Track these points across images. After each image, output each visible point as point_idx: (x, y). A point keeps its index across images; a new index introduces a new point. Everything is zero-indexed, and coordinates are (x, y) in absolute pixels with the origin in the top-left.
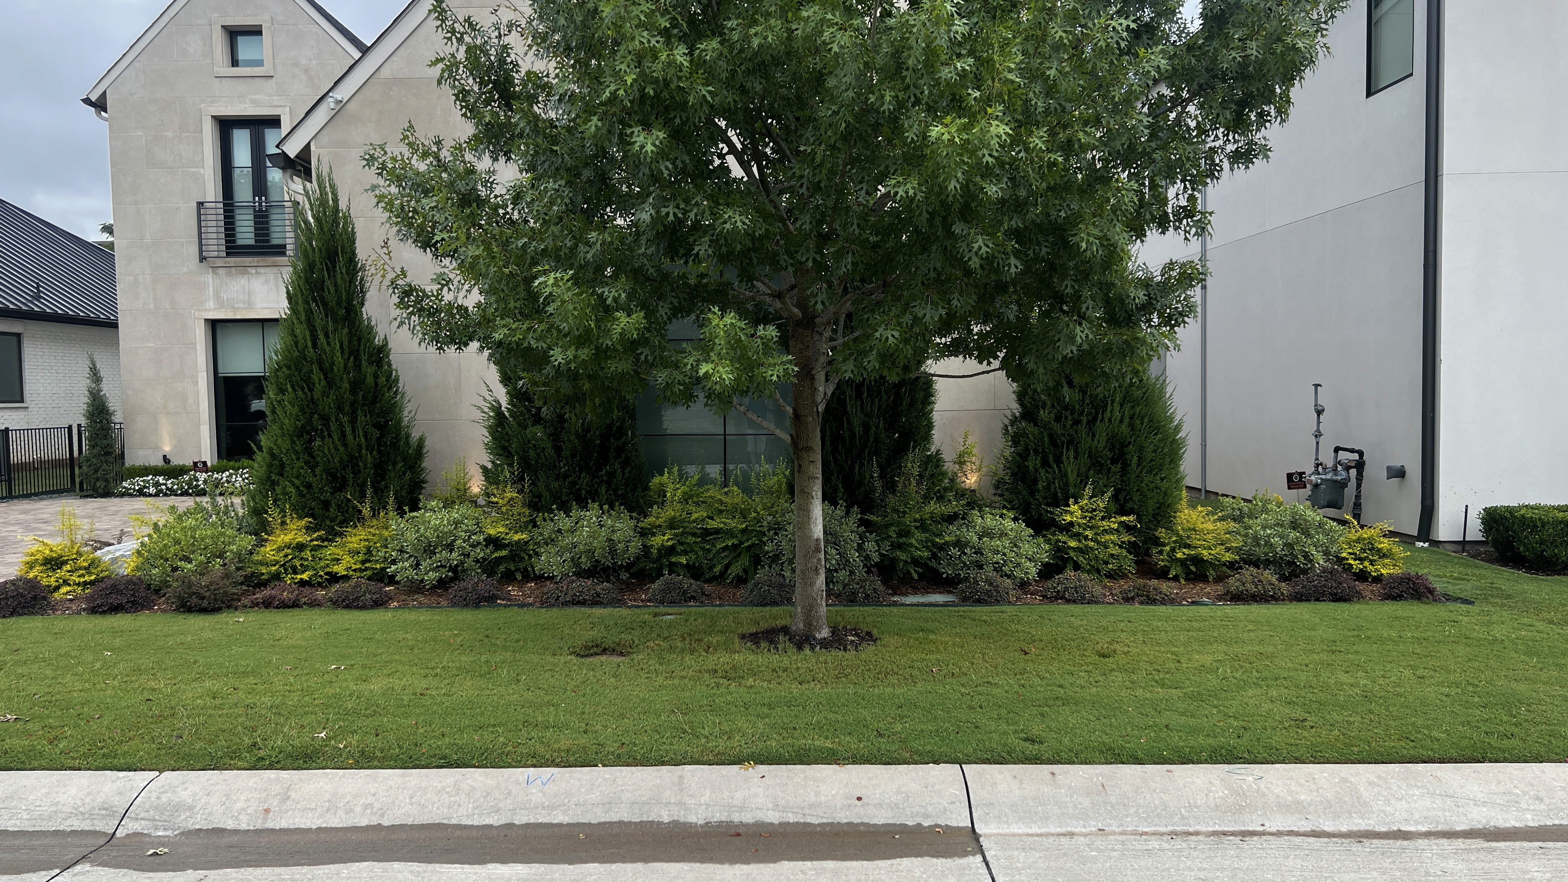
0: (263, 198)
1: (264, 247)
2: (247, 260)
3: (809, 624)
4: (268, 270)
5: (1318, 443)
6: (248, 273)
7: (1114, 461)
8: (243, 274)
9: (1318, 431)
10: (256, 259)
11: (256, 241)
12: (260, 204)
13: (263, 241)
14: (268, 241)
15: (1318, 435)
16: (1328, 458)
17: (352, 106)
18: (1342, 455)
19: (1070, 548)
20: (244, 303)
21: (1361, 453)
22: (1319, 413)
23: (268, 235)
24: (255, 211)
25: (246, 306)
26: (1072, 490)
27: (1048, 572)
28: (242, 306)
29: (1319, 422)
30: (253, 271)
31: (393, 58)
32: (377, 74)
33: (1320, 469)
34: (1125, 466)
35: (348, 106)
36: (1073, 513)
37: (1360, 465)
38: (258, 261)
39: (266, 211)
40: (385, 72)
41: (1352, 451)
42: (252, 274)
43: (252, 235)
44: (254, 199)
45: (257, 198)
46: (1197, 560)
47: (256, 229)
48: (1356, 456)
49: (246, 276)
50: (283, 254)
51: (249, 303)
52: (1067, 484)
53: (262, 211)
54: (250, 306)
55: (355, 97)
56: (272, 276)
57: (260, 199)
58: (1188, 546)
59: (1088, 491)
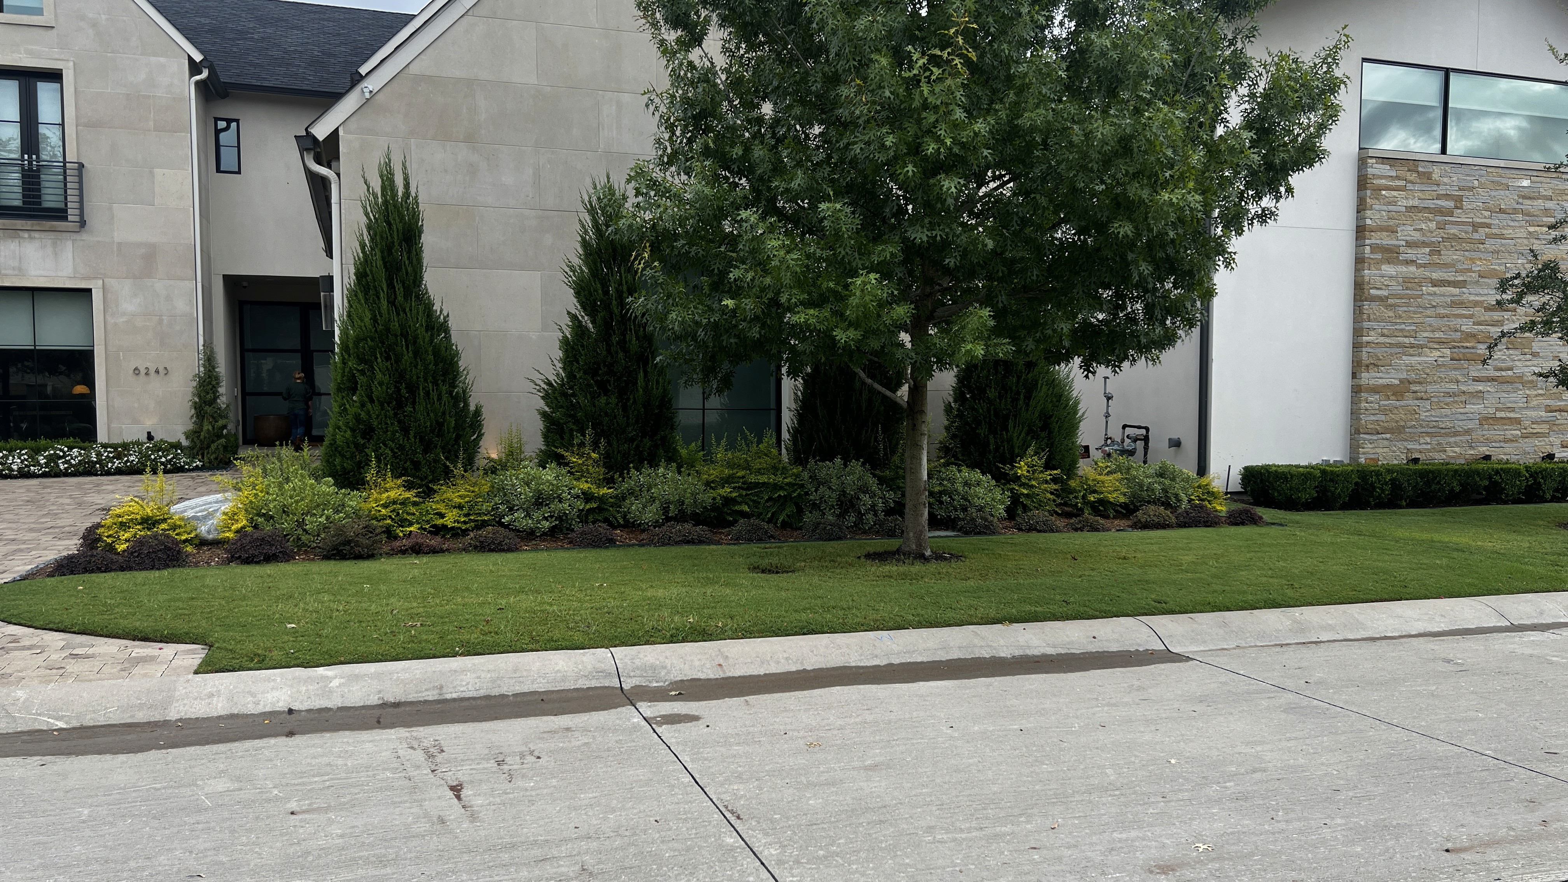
0: (34, 157)
1: (34, 210)
2: (19, 223)
3: (919, 545)
4: (43, 235)
5: (1107, 422)
6: (19, 237)
7: (1043, 429)
8: (13, 237)
9: (1107, 412)
10: (29, 222)
11: (24, 203)
12: (30, 163)
13: (34, 203)
14: (40, 203)
15: (1107, 416)
16: (1116, 433)
17: (380, 97)
18: (1128, 431)
19: (1023, 494)
20: (14, 269)
21: (1147, 429)
22: (1109, 398)
23: (39, 197)
24: (23, 170)
25: (16, 272)
26: (1017, 451)
27: (1011, 513)
28: (10, 272)
29: (1108, 406)
30: (26, 235)
31: (422, 56)
32: (407, 69)
33: (1109, 441)
34: (1050, 433)
35: (377, 97)
36: (1022, 468)
37: (1146, 439)
38: (32, 225)
39: (38, 170)
40: (414, 69)
41: (1139, 427)
42: (23, 238)
43: (20, 196)
44: (23, 156)
45: (26, 157)
46: (1103, 502)
47: (24, 189)
48: (1144, 432)
49: (17, 241)
50: (65, 218)
51: (20, 269)
52: (1012, 447)
53: (33, 171)
54: (21, 271)
55: (385, 89)
56: (49, 242)
57: (30, 157)
58: (1095, 492)
59: (1030, 451)
